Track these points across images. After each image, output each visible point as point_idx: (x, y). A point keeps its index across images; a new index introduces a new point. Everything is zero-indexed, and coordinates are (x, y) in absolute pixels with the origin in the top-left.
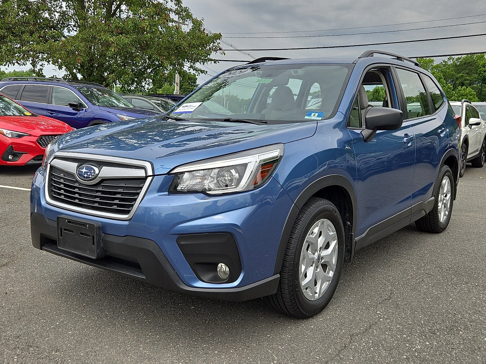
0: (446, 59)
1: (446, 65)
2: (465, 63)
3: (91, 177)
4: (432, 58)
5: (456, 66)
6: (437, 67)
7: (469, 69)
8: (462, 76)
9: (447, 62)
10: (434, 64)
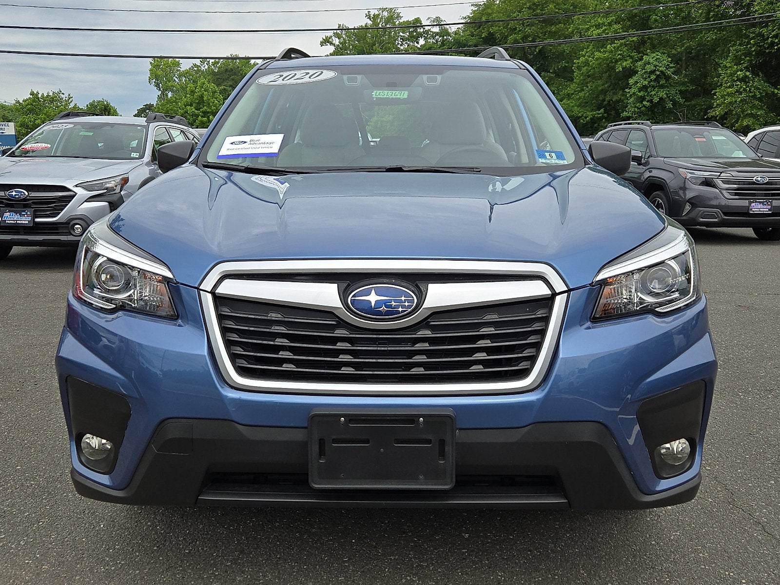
0: (198, 62)
1: (199, 71)
2: (226, 70)
3: (403, 311)
4: (177, 60)
5: (214, 73)
6: (186, 73)
7: (233, 79)
8: (224, 89)
9: (200, 66)
10: (181, 69)
